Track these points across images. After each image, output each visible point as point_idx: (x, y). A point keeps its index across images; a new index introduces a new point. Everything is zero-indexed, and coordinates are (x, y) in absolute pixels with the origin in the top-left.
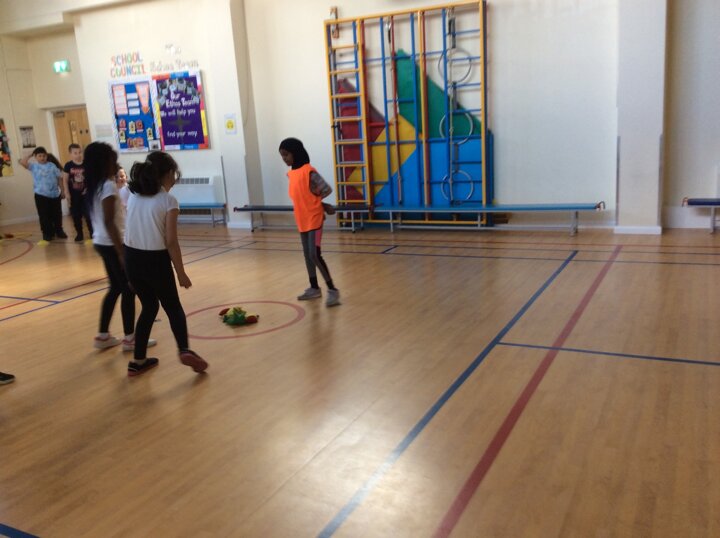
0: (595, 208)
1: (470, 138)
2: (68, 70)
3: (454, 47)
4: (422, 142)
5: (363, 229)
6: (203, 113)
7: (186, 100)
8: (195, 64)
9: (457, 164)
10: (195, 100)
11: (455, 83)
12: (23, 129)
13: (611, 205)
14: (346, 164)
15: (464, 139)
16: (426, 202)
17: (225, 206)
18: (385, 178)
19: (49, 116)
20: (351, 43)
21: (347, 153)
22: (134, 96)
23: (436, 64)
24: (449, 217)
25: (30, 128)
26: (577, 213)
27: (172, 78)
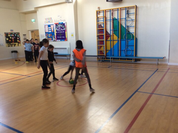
0: (163, 58)
1: (131, 40)
2: (35, 21)
3: (128, 17)
4: (119, 40)
5: (103, 61)
6: (66, 32)
7: (62, 29)
8: (65, 20)
9: (128, 46)
10: (64, 29)
11: (128, 26)
12: (24, 35)
13: (167, 58)
14: (100, 45)
15: (130, 40)
16: (119, 55)
17: (70, 55)
18: (110, 49)
19: (30, 32)
20: (103, 16)
21: (100, 43)
22: (50, 28)
23: (123, 21)
24: (125, 59)
25: (26, 35)
26: (158, 59)
27: (59, 24)
